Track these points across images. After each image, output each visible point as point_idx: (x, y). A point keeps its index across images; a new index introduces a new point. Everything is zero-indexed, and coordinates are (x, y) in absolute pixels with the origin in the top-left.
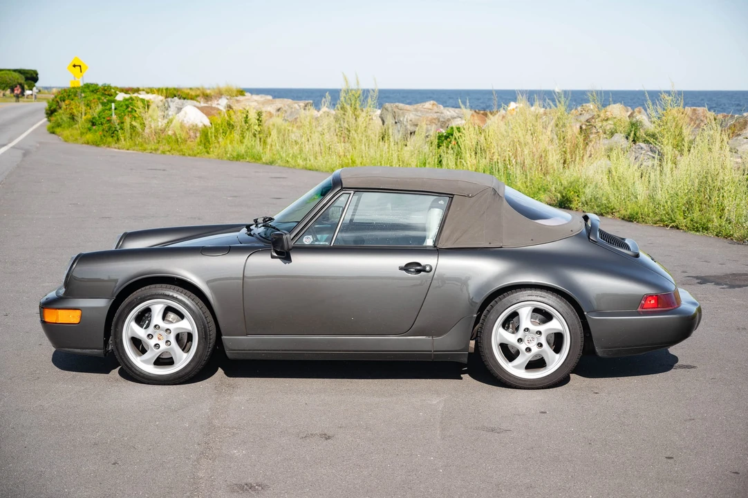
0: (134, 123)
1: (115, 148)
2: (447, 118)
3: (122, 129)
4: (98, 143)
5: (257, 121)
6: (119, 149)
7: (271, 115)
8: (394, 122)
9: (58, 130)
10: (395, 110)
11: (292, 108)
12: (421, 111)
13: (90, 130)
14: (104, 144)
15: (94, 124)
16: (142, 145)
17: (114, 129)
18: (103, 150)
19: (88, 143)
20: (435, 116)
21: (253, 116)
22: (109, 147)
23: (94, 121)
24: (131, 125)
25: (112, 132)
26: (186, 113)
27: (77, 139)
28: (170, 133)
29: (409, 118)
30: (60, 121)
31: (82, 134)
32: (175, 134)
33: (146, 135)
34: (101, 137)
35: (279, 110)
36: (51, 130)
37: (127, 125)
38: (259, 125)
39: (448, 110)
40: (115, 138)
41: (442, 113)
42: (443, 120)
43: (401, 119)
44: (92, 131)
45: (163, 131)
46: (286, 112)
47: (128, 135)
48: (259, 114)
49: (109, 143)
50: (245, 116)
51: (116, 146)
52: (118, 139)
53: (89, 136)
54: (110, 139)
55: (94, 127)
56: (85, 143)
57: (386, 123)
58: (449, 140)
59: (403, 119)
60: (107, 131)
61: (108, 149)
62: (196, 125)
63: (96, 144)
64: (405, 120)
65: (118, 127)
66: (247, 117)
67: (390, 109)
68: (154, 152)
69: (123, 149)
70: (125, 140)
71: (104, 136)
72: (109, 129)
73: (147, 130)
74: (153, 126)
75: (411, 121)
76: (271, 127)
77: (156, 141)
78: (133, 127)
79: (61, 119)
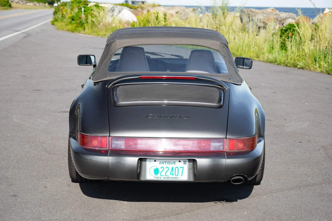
0: (93, 19)
1: (82, 34)
2: (283, 18)
3: (87, 22)
4: (74, 30)
5: (163, 19)
6: (84, 34)
7: (172, 15)
8: (249, 20)
9: (55, 23)
10: (250, 13)
11: (185, 12)
12: (266, 14)
13: (70, 23)
14: (77, 31)
15: (73, 20)
16: (97, 32)
17: (83, 23)
18: (76, 35)
19: (69, 31)
20: (275, 17)
21: (161, 16)
22: (79, 33)
23: (73, 18)
24: (92, 20)
25: (81, 24)
26: (123, 14)
27: (63, 28)
28: (114, 25)
29: (259, 18)
30: (57, 18)
31: (66, 25)
32: (116, 26)
33: (100, 26)
34: (75, 27)
35: (177, 13)
36: (53, 23)
37: (89, 21)
38: (165, 21)
39: (282, 14)
40: (83, 28)
41: (279, 15)
42: (280, 19)
43: (254, 18)
44: (72, 23)
45: (110, 24)
46: (181, 14)
47: (90, 26)
48: (165, 15)
49: (79, 30)
50: (156, 16)
51: (83, 32)
52: (84, 29)
53: (70, 27)
54: (80, 29)
55: (73, 22)
56: (67, 30)
57: (243, 21)
58: (287, 32)
59: (255, 19)
60: (79, 24)
61: (78, 34)
62: (129, 21)
63: (73, 31)
64: (256, 19)
65: (85, 22)
66: (158, 16)
67: (246, 12)
68: (103, 36)
69: (86, 34)
70: (88, 29)
71: (77, 26)
72: (80, 23)
73: (101, 24)
74: (104, 21)
75: (260, 19)
76: (172, 22)
77: (105, 30)
78: (93, 22)
79: (58, 17)
